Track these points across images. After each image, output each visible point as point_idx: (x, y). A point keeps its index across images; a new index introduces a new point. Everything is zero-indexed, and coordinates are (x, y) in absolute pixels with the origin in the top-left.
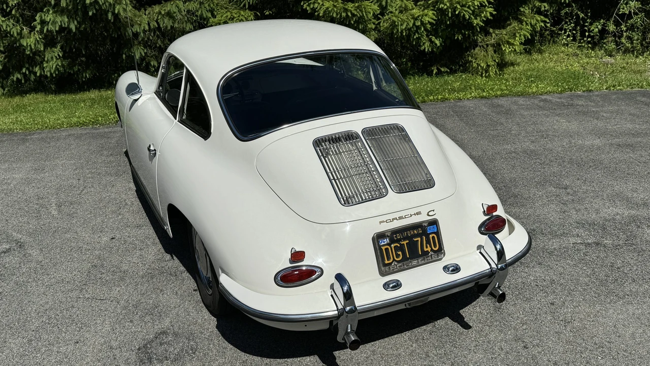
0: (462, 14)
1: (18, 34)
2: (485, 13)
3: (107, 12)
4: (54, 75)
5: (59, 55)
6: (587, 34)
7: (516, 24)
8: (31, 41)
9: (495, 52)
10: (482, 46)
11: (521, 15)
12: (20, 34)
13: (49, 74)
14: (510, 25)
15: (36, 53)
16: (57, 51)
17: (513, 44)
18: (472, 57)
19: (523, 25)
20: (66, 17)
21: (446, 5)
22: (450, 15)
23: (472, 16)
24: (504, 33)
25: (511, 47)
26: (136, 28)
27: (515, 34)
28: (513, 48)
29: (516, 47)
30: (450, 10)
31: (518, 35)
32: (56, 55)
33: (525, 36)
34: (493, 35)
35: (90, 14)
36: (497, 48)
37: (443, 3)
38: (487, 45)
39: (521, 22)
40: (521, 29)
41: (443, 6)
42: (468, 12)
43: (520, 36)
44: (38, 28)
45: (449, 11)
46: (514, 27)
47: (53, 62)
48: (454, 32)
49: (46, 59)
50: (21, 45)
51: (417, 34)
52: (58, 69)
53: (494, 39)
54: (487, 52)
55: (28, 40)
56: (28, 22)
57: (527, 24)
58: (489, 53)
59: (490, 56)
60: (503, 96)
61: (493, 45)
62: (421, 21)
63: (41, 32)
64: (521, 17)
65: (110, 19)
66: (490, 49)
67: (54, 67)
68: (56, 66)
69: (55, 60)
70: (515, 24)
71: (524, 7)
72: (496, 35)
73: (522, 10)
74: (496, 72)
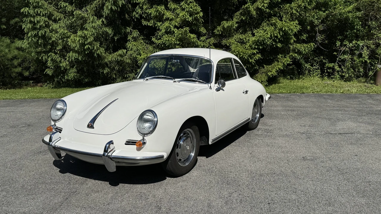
0: (244, 57)
1: (59, 61)
2: (256, 57)
3: (94, 53)
4: (72, 79)
5: (75, 71)
6: (326, 71)
7: (277, 63)
8: (64, 64)
9: (266, 76)
12: (60, 62)
13: (70, 79)
15: (66, 70)
16: (74, 70)
17: (272, 72)
19: (279, 63)
20: (77, 54)
23: (249, 58)
24: (269, 67)
26: (106, 60)
27: (274, 68)
32: (74, 71)
33: (279, 68)
34: (266, 68)
35: (86, 53)
36: (266, 74)
38: (263, 72)
39: (278, 61)
40: (278, 65)
42: (247, 56)
43: (276, 68)
44: (68, 59)
46: (275, 64)
47: (72, 74)
49: (69, 72)
50: (60, 66)
52: (74, 77)
54: (262, 76)
55: (63, 64)
56: (64, 56)
57: (281, 63)
63: (68, 61)
65: (95, 56)
66: (264, 74)
67: (73, 76)
68: (74, 76)
69: (73, 73)
73: (279, 57)
74: (266, 84)
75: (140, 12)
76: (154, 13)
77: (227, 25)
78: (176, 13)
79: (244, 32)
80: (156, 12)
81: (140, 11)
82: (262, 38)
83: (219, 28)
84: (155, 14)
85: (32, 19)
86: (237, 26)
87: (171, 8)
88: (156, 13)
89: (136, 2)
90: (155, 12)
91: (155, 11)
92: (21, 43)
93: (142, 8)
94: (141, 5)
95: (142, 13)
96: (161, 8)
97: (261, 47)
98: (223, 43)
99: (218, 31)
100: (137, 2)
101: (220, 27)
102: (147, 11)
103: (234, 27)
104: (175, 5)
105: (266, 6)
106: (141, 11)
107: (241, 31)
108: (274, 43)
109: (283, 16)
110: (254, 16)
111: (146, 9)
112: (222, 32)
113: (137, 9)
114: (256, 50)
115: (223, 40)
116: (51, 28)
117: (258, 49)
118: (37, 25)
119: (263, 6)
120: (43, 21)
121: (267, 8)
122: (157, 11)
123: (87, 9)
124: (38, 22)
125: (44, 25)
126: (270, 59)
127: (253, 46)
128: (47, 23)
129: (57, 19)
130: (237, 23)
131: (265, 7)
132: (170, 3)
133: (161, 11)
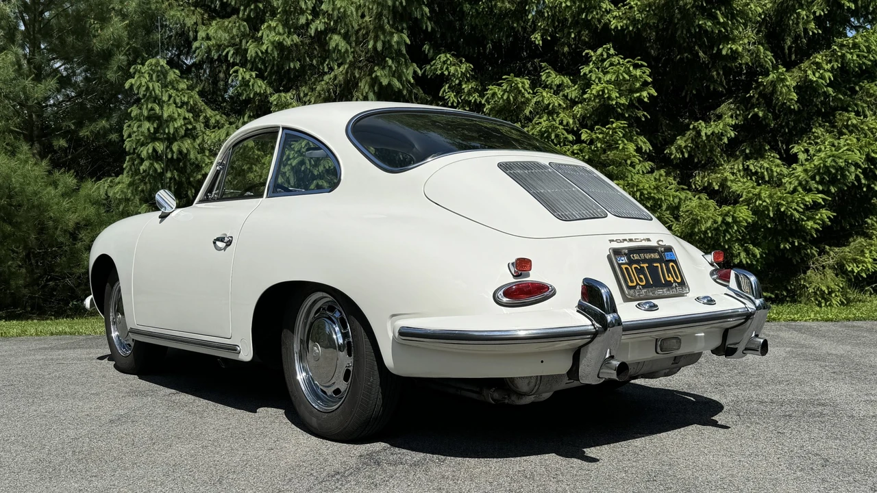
0: (789, 213)
2: (819, 215)
7: (863, 240)
9: (837, 275)
10: (816, 268)
11: (867, 228)
14: (854, 241)
18: (805, 280)
19: (872, 239)
21: (765, 201)
22: (771, 215)
23: (802, 217)
24: (846, 251)
25: (860, 266)
27: (863, 251)
28: (863, 266)
29: (868, 264)
30: (771, 208)
31: (867, 252)
34: (831, 253)
36: (840, 269)
37: (760, 199)
38: (824, 267)
39: (869, 236)
40: (871, 245)
41: (761, 202)
42: (798, 211)
43: (870, 252)
45: (769, 210)
46: (860, 243)
48: (777, 240)
51: (727, 234)
53: (832, 259)
54: (825, 275)
58: (828, 276)
59: (829, 279)
60: (858, 320)
61: (832, 268)
62: (733, 217)
64: (868, 231)
66: (829, 272)
70: (860, 240)
71: (872, 219)
72: (834, 254)
73: (869, 221)
74: (840, 300)
75: (453, 101)
76: (502, 97)
77: (711, 131)
78: (564, 95)
79: (758, 154)
80: (506, 94)
81: (452, 96)
82: (841, 161)
83: (680, 141)
84: (505, 97)
85: (157, 108)
86: (733, 135)
87: (552, 82)
88: (508, 97)
89: (442, 73)
90: (503, 94)
91: (505, 91)
92: (106, 185)
93: (458, 90)
94: (457, 82)
95: (458, 102)
96: (524, 83)
97: (833, 190)
98: (695, 184)
99: (679, 149)
100: (446, 73)
101: (685, 138)
102: (471, 98)
103: (726, 140)
104: (563, 77)
105: (830, 79)
106: (455, 96)
107: (748, 151)
108: (863, 181)
109: (864, 112)
110: (792, 107)
111: (469, 93)
112: (689, 153)
113: (445, 90)
114: (820, 195)
115: (695, 177)
116: (198, 141)
117: (827, 192)
118: (168, 127)
119: (822, 77)
120: (182, 118)
121: (831, 84)
122: (508, 92)
123: (302, 95)
124: (171, 119)
125: (182, 132)
126: (843, 229)
127: (813, 185)
128: (190, 127)
129: (213, 121)
130: (735, 127)
131: (828, 81)
132: (547, 71)
133: (523, 91)
